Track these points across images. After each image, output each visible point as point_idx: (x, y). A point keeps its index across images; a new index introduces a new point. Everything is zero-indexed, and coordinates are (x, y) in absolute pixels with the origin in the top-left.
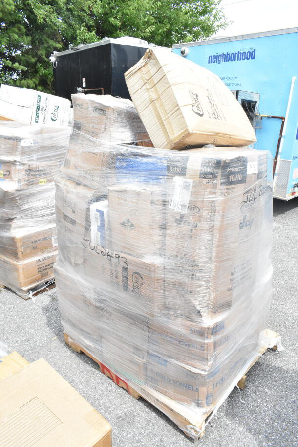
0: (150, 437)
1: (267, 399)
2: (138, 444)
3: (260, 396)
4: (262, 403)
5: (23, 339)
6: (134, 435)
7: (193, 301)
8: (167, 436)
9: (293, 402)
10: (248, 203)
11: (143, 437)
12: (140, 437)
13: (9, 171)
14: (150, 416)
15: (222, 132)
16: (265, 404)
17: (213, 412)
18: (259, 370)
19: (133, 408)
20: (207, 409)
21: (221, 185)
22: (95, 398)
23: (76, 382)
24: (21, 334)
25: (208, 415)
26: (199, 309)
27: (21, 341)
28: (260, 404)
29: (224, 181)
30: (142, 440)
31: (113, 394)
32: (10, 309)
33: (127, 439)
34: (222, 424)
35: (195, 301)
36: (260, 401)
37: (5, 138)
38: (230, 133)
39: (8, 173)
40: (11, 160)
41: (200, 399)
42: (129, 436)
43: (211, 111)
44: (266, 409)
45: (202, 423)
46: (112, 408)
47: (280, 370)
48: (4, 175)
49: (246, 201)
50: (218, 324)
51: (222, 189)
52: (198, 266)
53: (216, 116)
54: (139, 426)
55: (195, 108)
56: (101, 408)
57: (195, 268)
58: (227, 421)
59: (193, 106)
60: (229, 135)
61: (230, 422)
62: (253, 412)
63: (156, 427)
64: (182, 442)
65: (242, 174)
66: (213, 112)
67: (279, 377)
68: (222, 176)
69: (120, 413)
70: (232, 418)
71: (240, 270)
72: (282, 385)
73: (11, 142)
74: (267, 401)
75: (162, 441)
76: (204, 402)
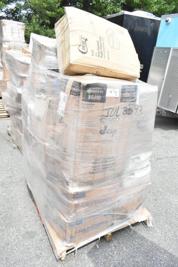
0: (36, 248)
1: (121, 253)
2: (27, 250)
3: (117, 250)
4: (116, 254)
5: (9, 175)
6: (29, 245)
7: (64, 174)
8: (45, 252)
9: (138, 262)
10: (109, 117)
11: (32, 247)
12: (31, 247)
13: (22, 82)
14: (44, 238)
15: (103, 66)
16: (117, 256)
17: (74, 248)
18: (129, 234)
19: (38, 230)
20: (70, 245)
21: (82, 101)
22: (22, 217)
23: (19, 206)
24: (10, 173)
25: (70, 248)
26: (68, 180)
27: (8, 176)
28: (114, 254)
29: (84, 98)
30: (31, 249)
31: (33, 219)
32: (13, 158)
33: (23, 245)
34: (82, 258)
35: (65, 174)
36: (115, 252)
37: (22, 63)
38: (111, 68)
39: (22, 83)
40: (24, 76)
41: (67, 236)
42: (26, 244)
43: (96, 51)
44: (116, 259)
45: (63, 252)
46: (27, 226)
47: (142, 238)
48: (20, 84)
49: (107, 115)
50: (79, 193)
51: (83, 104)
52: (67, 152)
53: (101, 55)
54: (35, 240)
55: (81, 48)
56: (22, 223)
57: (66, 153)
58: (86, 257)
59: (80, 46)
60: (110, 69)
61: (87, 258)
62: (106, 258)
63: (43, 245)
64: (51, 259)
65: (101, 95)
66: (98, 52)
67: (139, 243)
68: (83, 95)
69: (30, 230)
70: (89, 257)
71: (102, 162)
72: (137, 248)
73: (24, 65)
74: (120, 254)
75: (41, 254)
76: (69, 239)
